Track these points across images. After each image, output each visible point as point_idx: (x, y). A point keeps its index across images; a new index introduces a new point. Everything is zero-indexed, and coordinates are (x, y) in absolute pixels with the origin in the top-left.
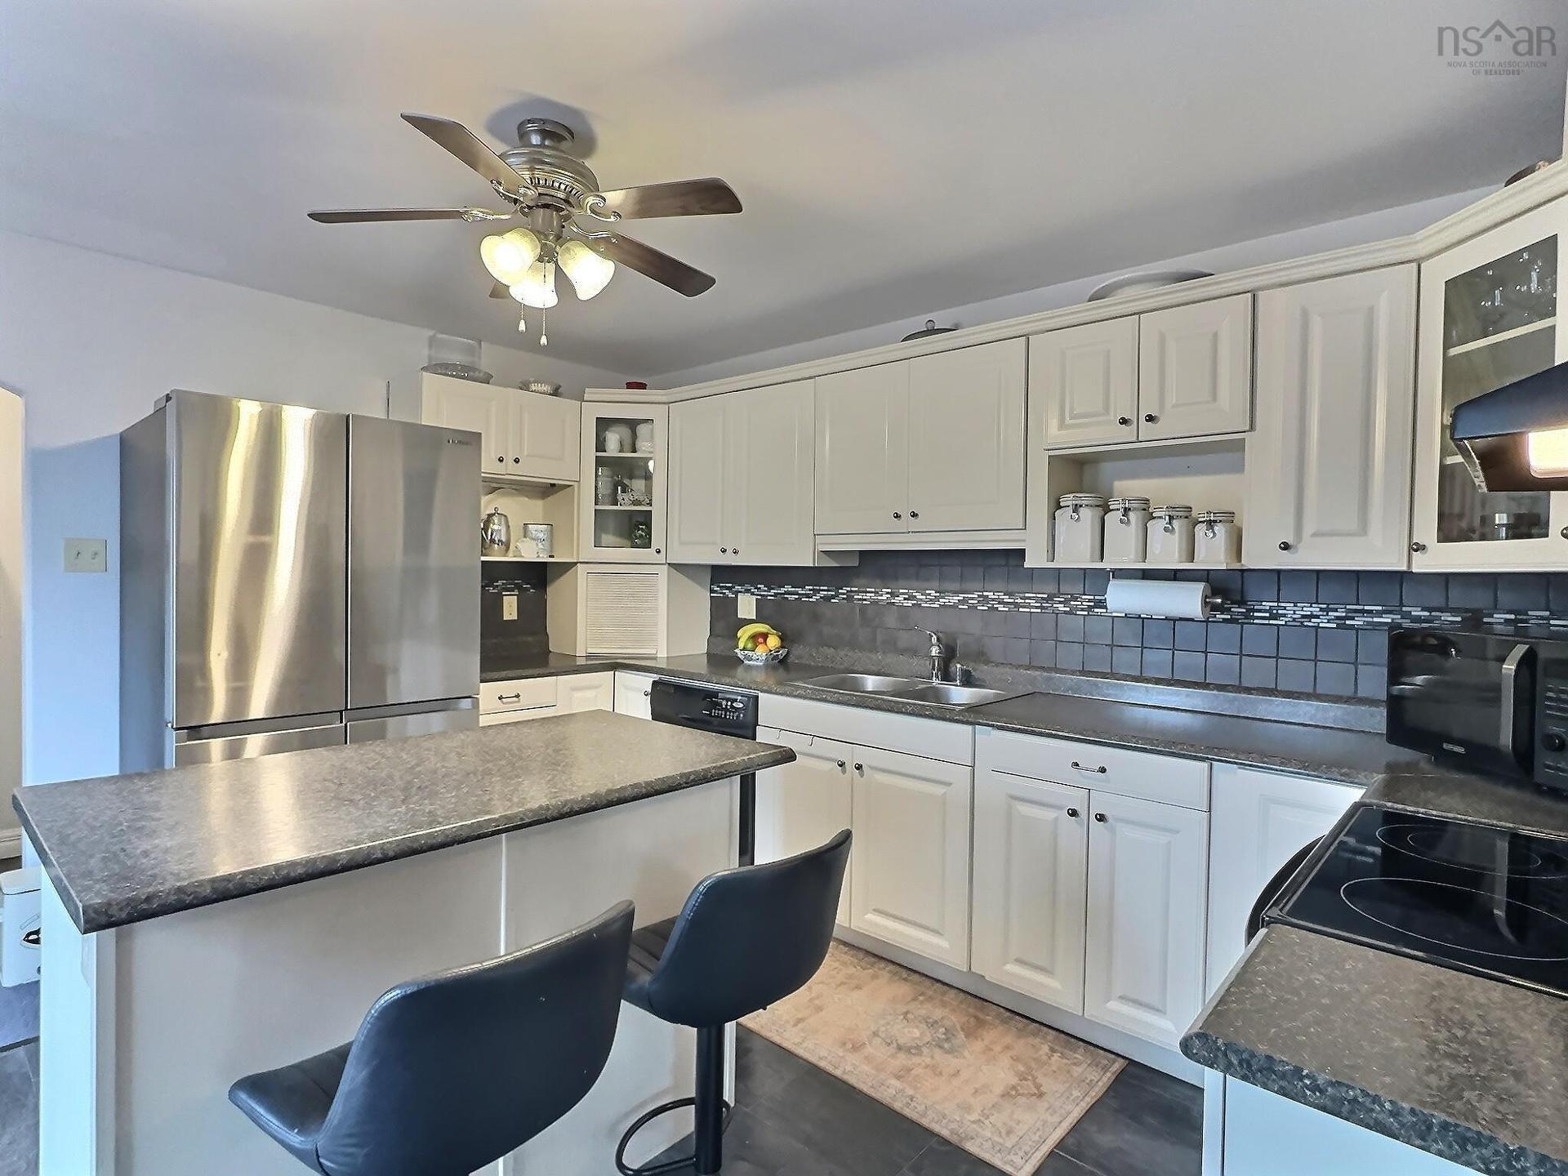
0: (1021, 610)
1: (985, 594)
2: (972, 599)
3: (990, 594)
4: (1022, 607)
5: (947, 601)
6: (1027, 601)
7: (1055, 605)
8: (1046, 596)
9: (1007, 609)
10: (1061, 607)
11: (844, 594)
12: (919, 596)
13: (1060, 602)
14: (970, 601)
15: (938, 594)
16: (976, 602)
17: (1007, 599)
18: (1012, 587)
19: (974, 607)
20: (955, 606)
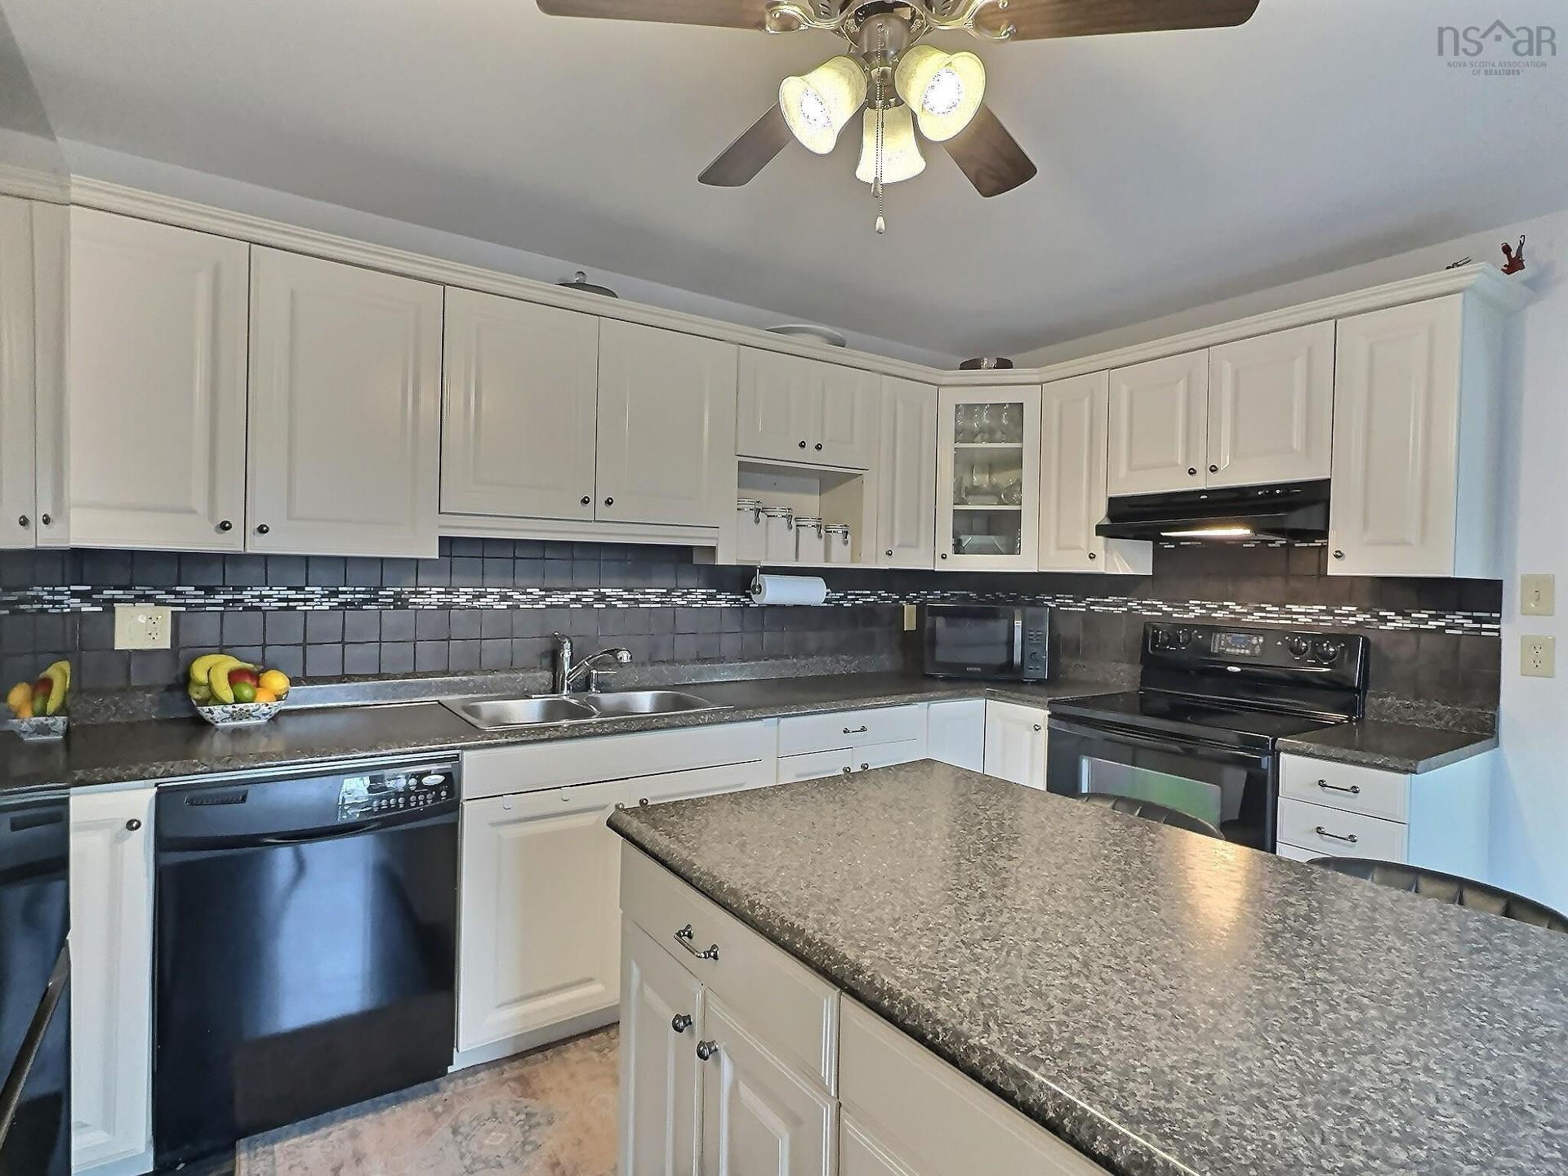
0: (641, 605)
1: (602, 590)
2: (587, 596)
3: (608, 591)
4: (643, 603)
5: (556, 600)
6: (646, 596)
7: (673, 600)
8: (665, 591)
9: (627, 606)
10: (679, 601)
11: (387, 597)
12: (516, 595)
13: (678, 597)
14: (584, 600)
15: (544, 593)
16: (592, 600)
17: (626, 595)
18: (631, 583)
19: (589, 606)
20: (565, 606)
